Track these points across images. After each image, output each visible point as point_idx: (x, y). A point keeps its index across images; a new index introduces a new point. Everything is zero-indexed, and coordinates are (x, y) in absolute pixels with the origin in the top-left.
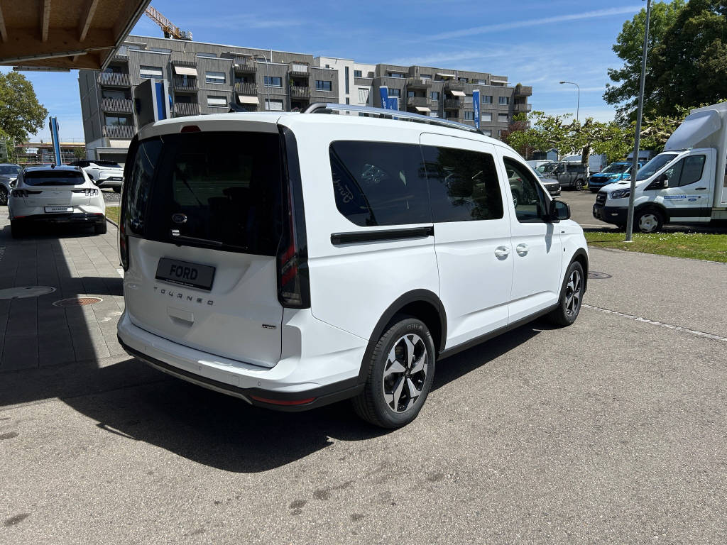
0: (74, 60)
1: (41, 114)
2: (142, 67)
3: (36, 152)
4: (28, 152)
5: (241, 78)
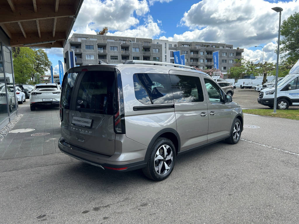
0: (53, 44)
2: (86, 46)
3: (48, 79)
4: (45, 79)
5: (123, 49)
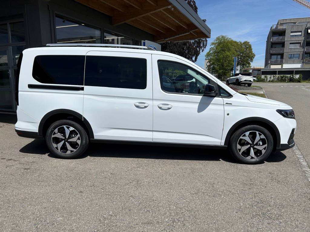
1: (252, 56)
2: (292, 32)
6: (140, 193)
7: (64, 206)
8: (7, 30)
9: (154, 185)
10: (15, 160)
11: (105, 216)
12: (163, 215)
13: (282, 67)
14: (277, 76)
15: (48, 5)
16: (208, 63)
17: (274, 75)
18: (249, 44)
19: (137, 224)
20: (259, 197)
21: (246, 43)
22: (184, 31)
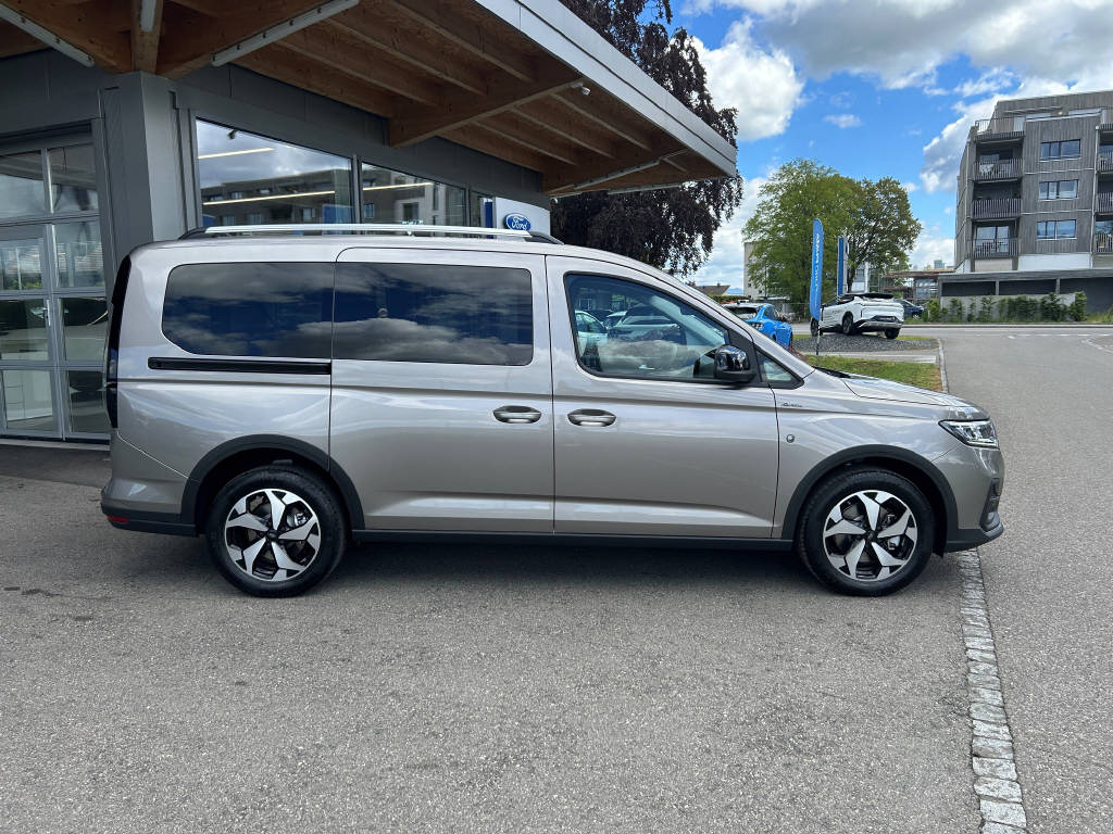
1: (912, 231)
6: (423, 685)
7: (181, 723)
8: (40, 167)
9: (471, 662)
10: (49, 594)
11: (301, 748)
12: (477, 745)
13: (1015, 266)
14: (997, 298)
15: (173, 93)
16: (754, 258)
17: (988, 298)
18: (899, 187)
19: (391, 769)
20: (787, 694)
21: (887, 186)
22: (638, 157)
